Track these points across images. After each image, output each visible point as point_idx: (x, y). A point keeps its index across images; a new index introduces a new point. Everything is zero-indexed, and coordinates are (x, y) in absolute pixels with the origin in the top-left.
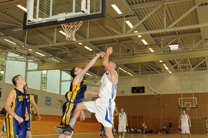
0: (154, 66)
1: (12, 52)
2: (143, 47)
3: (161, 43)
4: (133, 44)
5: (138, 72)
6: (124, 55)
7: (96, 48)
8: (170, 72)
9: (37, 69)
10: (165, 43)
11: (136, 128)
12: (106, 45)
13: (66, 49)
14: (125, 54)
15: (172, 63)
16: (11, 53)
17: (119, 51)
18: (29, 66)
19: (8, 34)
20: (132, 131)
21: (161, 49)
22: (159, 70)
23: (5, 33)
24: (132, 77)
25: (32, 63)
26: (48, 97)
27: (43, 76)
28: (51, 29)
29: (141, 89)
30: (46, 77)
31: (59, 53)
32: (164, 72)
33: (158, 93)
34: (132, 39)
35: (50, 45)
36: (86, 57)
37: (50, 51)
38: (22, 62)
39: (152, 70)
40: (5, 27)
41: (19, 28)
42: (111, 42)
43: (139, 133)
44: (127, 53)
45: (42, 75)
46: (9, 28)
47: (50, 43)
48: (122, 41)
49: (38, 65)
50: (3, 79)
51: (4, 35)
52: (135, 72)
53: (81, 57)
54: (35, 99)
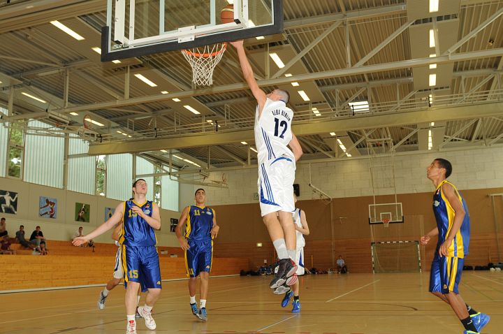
0: (317, 143)
1: (35, 118)
2: (300, 106)
7: (208, 108)
8: (349, 155)
9: (87, 152)
10: (342, 100)
12: (228, 103)
13: (146, 112)
15: (353, 137)
16: (34, 122)
18: (72, 148)
19: (30, 83)
22: (328, 150)
25: (77, 140)
26: (109, 209)
27: (99, 167)
28: (118, 70)
30: (104, 168)
31: (131, 120)
32: (338, 156)
33: (327, 195)
35: (118, 103)
36: (185, 127)
37: (114, 116)
38: (56, 138)
39: (314, 151)
42: (236, 97)
45: (97, 164)
49: (90, 145)
50: (19, 173)
53: (176, 128)
54: (85, 213)
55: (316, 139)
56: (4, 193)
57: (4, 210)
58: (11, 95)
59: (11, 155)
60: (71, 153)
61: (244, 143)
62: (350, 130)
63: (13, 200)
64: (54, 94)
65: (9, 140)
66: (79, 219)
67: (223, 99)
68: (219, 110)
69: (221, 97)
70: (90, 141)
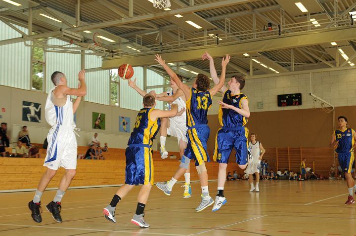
1: (54, 37)
7: (209, 22)
9: (101, 66)
11: (286, 170)
13: (152, 28)
16: (53, 39)
18: (88, 62)
19: (46, 4)
20: (278, 175)
23: (40, 2)
25: (92, 56)
26: (123, 118)
27: (113, 80)
29: (295, 98)
30: (117, 81)
31: (139, 36)
35: (124, 21)
36: (189, 41)
37: (124, 33)
38: (73, 54)
43: (292, 178)
44: (267, 29)
45: (111, 77)
47: (123, 16)
49: (103, 60)
50: (42, 86)
51: (38, 6)
53: (180, 42)
54: (101, 121)
56: (29, 104)
57: (29, 119)
58: (30, 16)
59: (35, 70)
60: (86, 67)
61: (246, 55)
62: (352, 39)
63: (37, 110)
64: (67, 14)
65: (32, 57)
66: (96, 126)
67: (223, 13)
68: (220, 24)
69: (221, 11)
70: (103, 57)
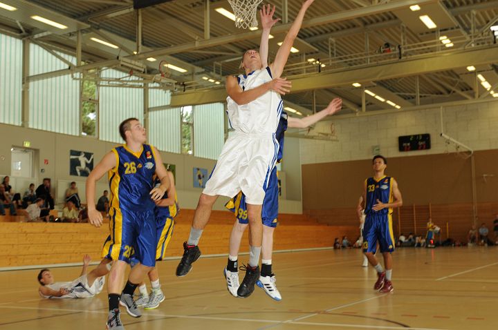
0: (452, 81)
1: (109, 67)
2: (425, 35)
3: (471, 21)
4: (399, 27)
5: (413, 98)
6: (376, 57)
7: (308, 44)
8: (496, 95)
9: (169, 104)
10: (481, 22)
11: (411, 234)
12: (332, 37)
13: (234, 52)
14: (380, 56)
16: (108, 70)
17: (364, 48)
18: (152, 99)
19: (99, 26)
20: (401, 242)
21: (471, 37)
22: (467, 90)
23: (91, 23)
24: (398, 112)
25: (158, 90)
26: (198, 169)
27: (185, 121)
28: (198, 5)
29: (422, 140)
30: (191, 122)
31: (218, 63)
32: (479, 96)
33: (465, 147)
34: (396, 18)
35: (197, 45)
37: (198, 60)
38: (134, 89)
39: (449, 92)
40: (91, 9)
41: (122, 8)
42: (343, 29)
43: (419, 245)
44: (384, 52)
45: (182, 118)
46: (100, 9)
47: (197, 39)
48: (372, 22)
49: (172, 95)
50: (94, 131)
51: (89, 29)
52: (406, 98)
55: (451, 75)
57: (79, 173)
58: (79, 41)
59: (85, 109)
60: (151, 105)
61: (357, 85)
63: (89, 162)
65: (81, 93)
70: (172, 91)
